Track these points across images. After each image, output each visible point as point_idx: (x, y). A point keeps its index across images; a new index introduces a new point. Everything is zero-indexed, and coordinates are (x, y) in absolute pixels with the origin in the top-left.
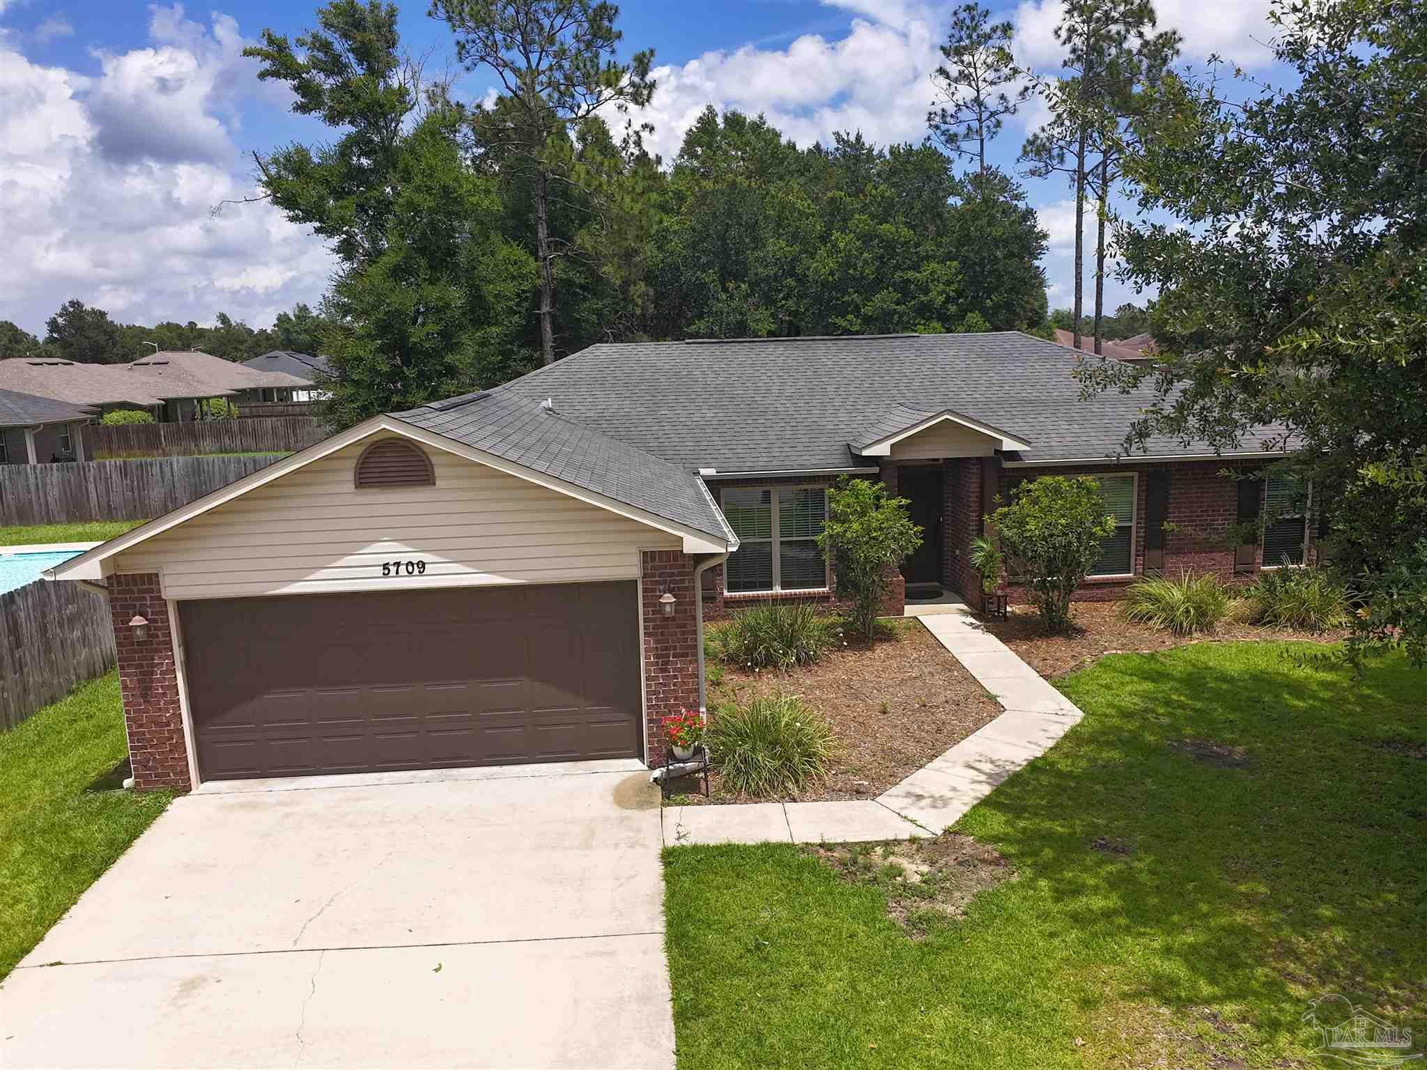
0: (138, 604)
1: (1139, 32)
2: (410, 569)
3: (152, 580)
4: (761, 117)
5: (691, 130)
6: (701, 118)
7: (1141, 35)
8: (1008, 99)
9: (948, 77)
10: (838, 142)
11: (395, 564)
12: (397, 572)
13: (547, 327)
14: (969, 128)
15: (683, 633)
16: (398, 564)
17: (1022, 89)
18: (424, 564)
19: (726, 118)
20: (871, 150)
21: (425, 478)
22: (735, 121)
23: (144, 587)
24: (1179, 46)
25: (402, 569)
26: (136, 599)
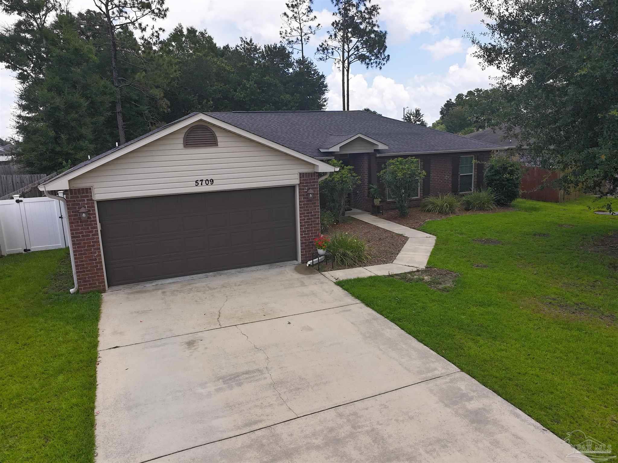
0: (80, 203)
1: (364, 4)
2: (207, 182)
3: (88, 191)
4: (205, 31)
5: (171, 34)
6: (176, 29)
7: (365, 5)
8: (312, 28)
9: (288, 17)
10: (242, 41)
11: (200, 181)
12: (202, 184)
13: (120, 119)
14: (297, 39)
15: (315, 206)
16: (202, 180)
17: (318, 25)
18: (213, 181)
19: (188, 30)
20: (256, 46)
21: (214, 142)
22: (191, 31)
23: (84, 195)
24: (379, 11)
25: (204, 182)
26: (80, 201)
